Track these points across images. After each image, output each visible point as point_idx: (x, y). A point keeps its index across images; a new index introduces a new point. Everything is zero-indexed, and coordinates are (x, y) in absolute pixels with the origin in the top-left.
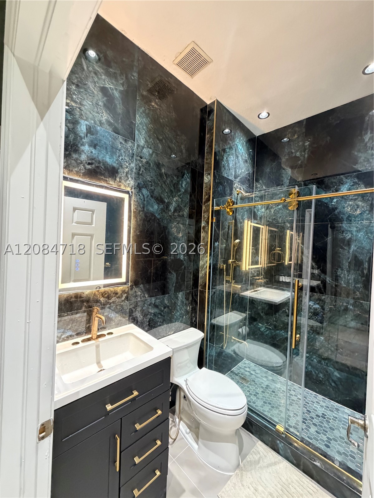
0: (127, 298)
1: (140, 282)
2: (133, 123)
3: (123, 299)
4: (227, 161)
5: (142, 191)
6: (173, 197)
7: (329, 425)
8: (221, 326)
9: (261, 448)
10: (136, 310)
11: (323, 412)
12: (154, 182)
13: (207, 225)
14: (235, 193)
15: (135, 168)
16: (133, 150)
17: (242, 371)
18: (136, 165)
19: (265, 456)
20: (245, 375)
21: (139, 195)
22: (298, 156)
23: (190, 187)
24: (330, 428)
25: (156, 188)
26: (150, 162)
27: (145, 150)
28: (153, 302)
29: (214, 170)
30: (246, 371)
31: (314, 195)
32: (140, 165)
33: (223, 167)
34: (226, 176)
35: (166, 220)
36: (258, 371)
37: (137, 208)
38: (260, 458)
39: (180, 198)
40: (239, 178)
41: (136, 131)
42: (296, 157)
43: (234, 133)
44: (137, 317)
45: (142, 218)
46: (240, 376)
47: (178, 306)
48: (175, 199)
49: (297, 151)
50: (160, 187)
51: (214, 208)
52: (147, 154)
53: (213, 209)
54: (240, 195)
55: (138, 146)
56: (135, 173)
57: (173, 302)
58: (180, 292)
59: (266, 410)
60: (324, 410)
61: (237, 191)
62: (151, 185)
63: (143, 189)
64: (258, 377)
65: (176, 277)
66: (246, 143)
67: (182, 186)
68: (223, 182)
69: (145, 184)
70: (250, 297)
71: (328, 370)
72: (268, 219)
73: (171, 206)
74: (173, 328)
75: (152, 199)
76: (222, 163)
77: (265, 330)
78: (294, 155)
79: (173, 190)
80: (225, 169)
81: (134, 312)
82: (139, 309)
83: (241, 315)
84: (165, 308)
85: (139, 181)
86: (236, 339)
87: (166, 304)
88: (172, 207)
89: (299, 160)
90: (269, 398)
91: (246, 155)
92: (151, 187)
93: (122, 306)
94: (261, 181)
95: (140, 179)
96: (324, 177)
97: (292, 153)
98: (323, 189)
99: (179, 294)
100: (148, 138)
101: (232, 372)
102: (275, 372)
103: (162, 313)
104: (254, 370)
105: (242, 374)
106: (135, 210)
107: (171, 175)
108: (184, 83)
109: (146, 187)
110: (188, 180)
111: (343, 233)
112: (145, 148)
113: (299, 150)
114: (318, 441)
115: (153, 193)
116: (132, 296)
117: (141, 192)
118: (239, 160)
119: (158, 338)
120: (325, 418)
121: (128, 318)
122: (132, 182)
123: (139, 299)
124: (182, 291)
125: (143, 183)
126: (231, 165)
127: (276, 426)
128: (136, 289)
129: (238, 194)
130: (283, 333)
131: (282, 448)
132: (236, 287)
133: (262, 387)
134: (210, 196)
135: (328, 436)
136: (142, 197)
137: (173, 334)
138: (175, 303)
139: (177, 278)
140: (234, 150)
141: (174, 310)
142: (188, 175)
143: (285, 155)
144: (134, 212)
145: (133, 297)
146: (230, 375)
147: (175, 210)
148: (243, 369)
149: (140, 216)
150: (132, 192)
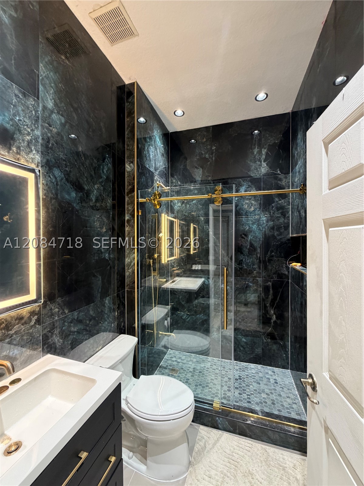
0: (38, 321)
1: (57, 296)
2: (35, 73)
3: (32, 323)
4: (148, 151)
5: (54, 172)
6: (93, 184)
7: (245, 384)
8: (151, 324)
9: (204, 432)
10: (52, 334)
11: (239, 375)
12: (70, 162)
13: (132, 218)
14: (155, 185)
15: (41, 138)
16: (36, 111)
17: (170, 362)
18: (42, 134)
19: (209, 438)
20: (173, 365)
21: (49, 176)
22: (207, 157)
23: (111, 173)
24: (247, 386)
25: (72, 170)
26: (62, 134)
27: (54, 116)
28: (76, 317)
29: (137, 158)
30: (173, 361)
31: (234, 193)
32: (49, 135)
33: (145, 157)
34: (147, 166)
35: (86, 212)
36: (183, 358)
37: (47, 195)
38: (205, 442)
39: (102, 186)
40: (158, 171)
41: (40, 86)
42: (205, 158)
43: (153, 123)
44: (55, 343)
45: (55, 208)
46: (169, 368)
47: (105, 315)
48: (96, 187)
49: (206, 153)
50: (78, 169)
51: (139, 199)
52: (58, 122)
53: (138, 201)
54: (160, 188)
55: (45, 108)
56: (41, 145)
57: (100, 311)
58: (106, 297)
59: (199, 393)
60: (239, 372)
61: (157, 184)
62: (65, 164)
63: (55, 169)
64: (185, 364)
65: (102, 280)
66: (162, 137)
67: (103, 172)
68: (145, 172)
69: (57, 162)
70: (170, 288)
71: (238, 338)
72: (184, 213)
73: (92, 194)
74: (102, 342)
75: (68, 184)
76: (144, 152)
77: (187, 318)
78: (204, 156)
79: (94, 175)
80: (147, 159)
81: (50, 337)
82: (57, 331)
83: (165, 308)
84: (90, 320)
85: (47, 157)
86: (164, 333)
87: (92, 316)
88: (93, 196)
89: (209, 162)
90: (199, 380)
91: (163, 149)
92: (66, 167)
93: (31, 335)
94: (175, 177)
95: (50, 155)
96: (228, 179)
97: (202, 154)
98: (227, 189)
99: (105, 300)
100: (58, 101)
101: (160, 367)
102: (205, 354)
103: (88, 328)
104: (180, 358)
105: (170, 366)
106: (45, 197)
107: (91, 156)
108: (101, 49)
109: (59, 167)
110: (110, 165)
111: (243, 226)
112: (55, 113)
113: (208, 152)
114: (242, 401)
115: (69, 177)
116: (46, 316)
117: (52, 172)
118: (158, 152)
119: (84, 360)
120: (241, 379)
121: (41, 349)
122: (37, 157)
123: (56, 318)
124: (109, 296)
125: (54, 160)
126: (151, 156)
127: (212, 405)
128: (51, 305)
129: (158, 187)
130: (203, 316)
131: (221, 423)
132: (161, 281)
133: (190, 372)
134: (134, 186)
135: (247, 393)
136: (54, 180)
137: (101, 349)
138: (102, 311)
139: (103, 282)
140: (154, 141)
141: (101, 320)
142: (109, 159)
143: (196, 155)
144: (43, 199)
145: (48, 317)
146: (159, 371)
147: (97, 200)
148: (170, 360)
149: (52, 205)
150: (39, 171)
